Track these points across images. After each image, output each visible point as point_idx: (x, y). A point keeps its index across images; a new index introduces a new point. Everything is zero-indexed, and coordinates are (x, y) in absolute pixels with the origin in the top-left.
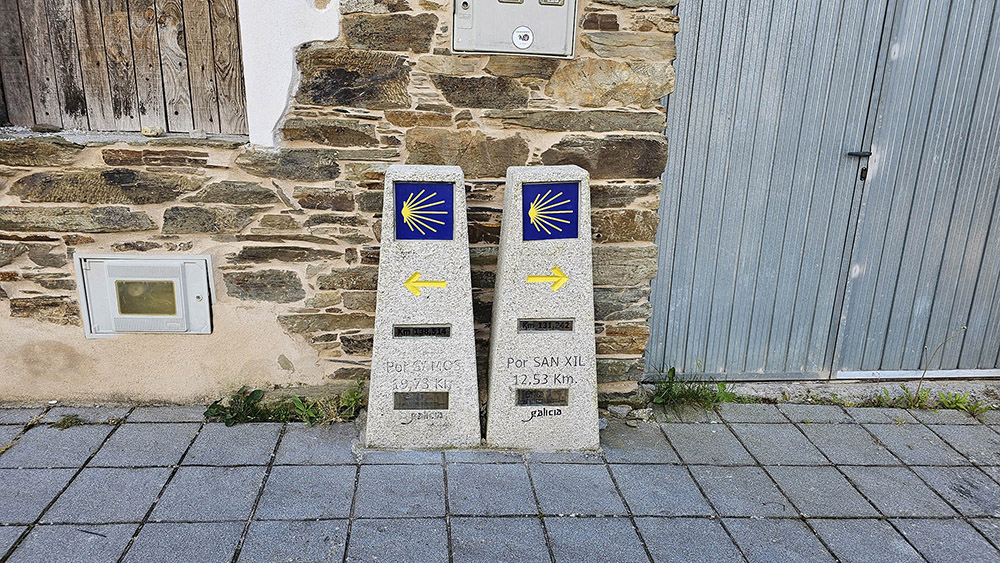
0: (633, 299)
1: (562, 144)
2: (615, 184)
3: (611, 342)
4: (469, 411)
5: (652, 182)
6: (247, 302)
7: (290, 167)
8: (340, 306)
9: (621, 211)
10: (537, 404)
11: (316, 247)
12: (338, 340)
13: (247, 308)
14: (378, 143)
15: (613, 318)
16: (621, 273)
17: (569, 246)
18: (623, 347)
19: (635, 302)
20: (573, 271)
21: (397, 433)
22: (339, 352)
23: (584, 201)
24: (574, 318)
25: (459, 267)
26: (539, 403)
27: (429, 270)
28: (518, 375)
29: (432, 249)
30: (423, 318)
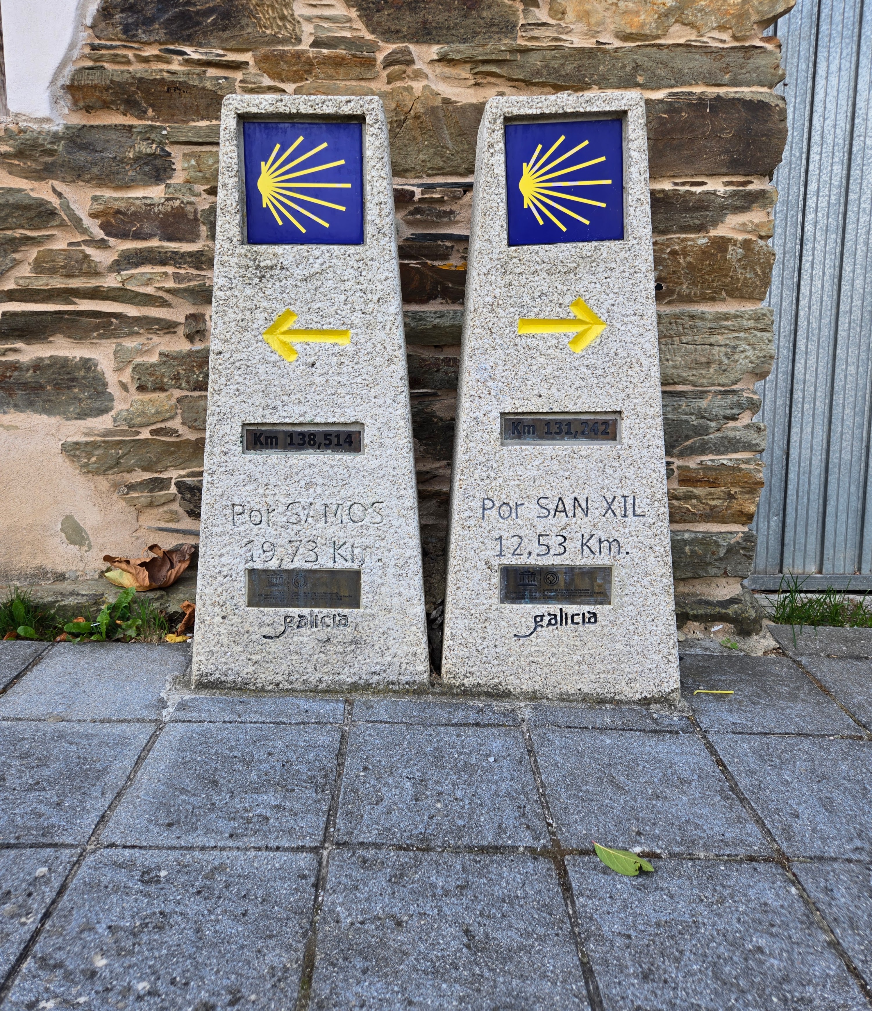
0: (728, 412)
2: (687, 188)
4: (403, 611)
5: (756, 185)
6: (9, 417)
7: (82, 157)
8: (176, 424)
9: (702, 240)
10: (545, 599)
11: (131, 311)
12: (173, 490)
13: (8, 428)
15: (691, 451)
16: (704, 360)
17: (605, 255)
18: (712, 508)
19: (734, 418)
20: (615, 308)
21: (255, 658)
22: (176, 513)
23: (635, 154)
24: (620, 412)
25: (375, 298)
26: (550, 598)
27: (315, 306)
28: (505, 535)
29: (319, 261)
30: (303, 409)
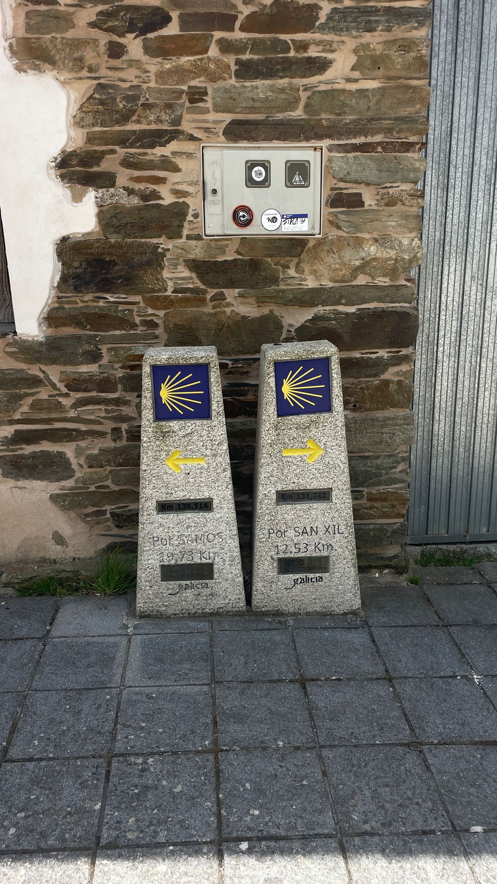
0: (391, 465)
1: (316, 319)
2: (368, 355)
3: (371, 508)
4: (233, 580)
5: (404, 352)
6: (20, 483)
7: (55, 354)
8: (109, 483)
9: (376, 381)
10: (299, 572)
11: (83, 428)
12: (108, 515)
13: (21, 488)
14: (137, 326)
15: (373, 485)
16: (378, 440)
17: (322, 420)
18: (384, 512)
19: (394, 468)
20: (328, 443)
21: (166, 604)
22: (110, 526)
23: (335, 376)
24: (331, 488)
25: (217, 443)
26: (301, 571)
27: (189, 448)
28: (280, 544)
29: (190, 428)
30: (184, 493)
